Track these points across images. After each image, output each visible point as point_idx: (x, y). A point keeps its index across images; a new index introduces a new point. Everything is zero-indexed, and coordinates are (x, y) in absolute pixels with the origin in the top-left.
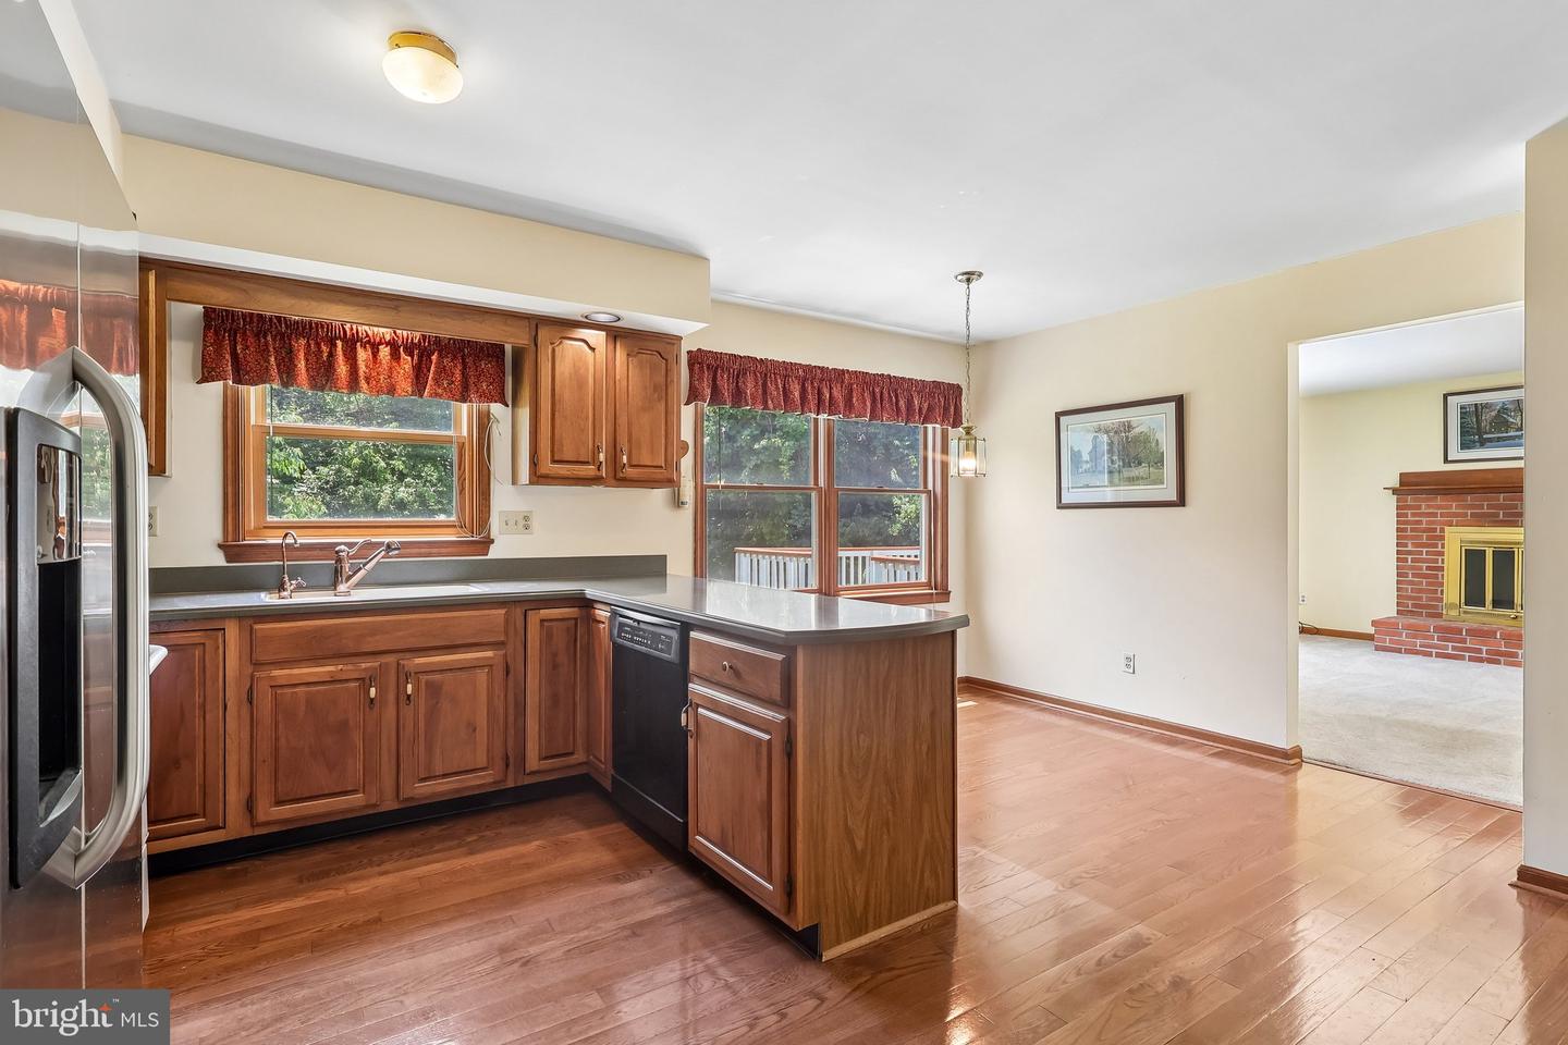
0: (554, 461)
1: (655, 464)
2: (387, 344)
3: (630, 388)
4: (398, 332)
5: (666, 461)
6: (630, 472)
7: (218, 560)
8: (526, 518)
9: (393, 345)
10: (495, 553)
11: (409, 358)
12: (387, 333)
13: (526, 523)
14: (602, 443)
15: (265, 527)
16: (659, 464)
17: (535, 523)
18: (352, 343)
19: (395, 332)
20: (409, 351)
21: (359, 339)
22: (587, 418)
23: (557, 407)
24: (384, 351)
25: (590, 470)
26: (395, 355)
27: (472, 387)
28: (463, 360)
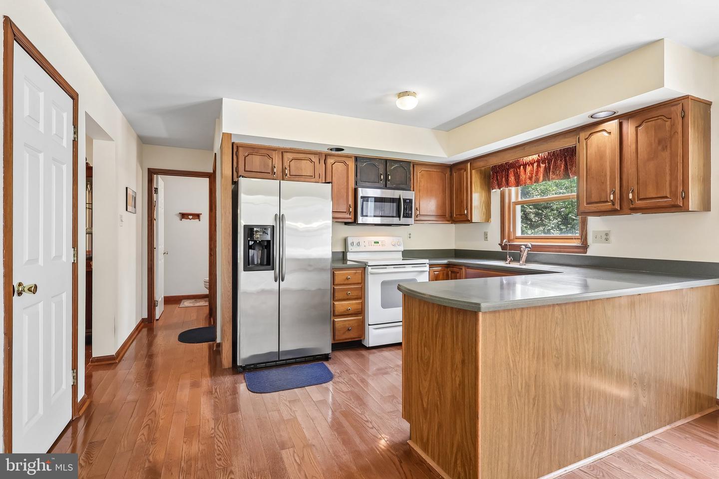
0: (588, 204)
1: (659, 196)
2: (537, 161)
3: (639, 148)
4: (540, 154)
5: (671, 192)
6: (639, 203)
7: (499, 249)
8: (607, 234)
9: (538, 161)
10: (590, 252)
11: (544, 165)
12: (535, 157)
13: (606, 237)
14: (615, 188)
15: (516, 238)
16: (665, 195)
17: (612, 238)
18: (525, 165)
19: (539, 156)
20: (544, 162)
21: (528, 163)
22: (606, 176)
23: (588, 172)
24: (535, 165)
25: (608, 206)
26: (539, 166)
27: (569, 171)
28: (565, 158)
